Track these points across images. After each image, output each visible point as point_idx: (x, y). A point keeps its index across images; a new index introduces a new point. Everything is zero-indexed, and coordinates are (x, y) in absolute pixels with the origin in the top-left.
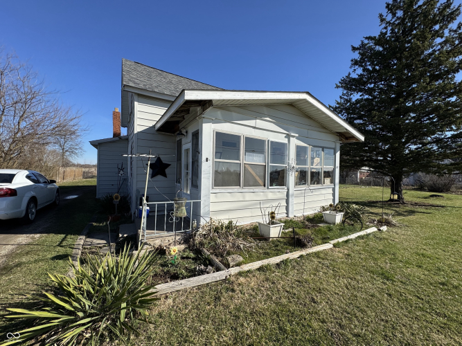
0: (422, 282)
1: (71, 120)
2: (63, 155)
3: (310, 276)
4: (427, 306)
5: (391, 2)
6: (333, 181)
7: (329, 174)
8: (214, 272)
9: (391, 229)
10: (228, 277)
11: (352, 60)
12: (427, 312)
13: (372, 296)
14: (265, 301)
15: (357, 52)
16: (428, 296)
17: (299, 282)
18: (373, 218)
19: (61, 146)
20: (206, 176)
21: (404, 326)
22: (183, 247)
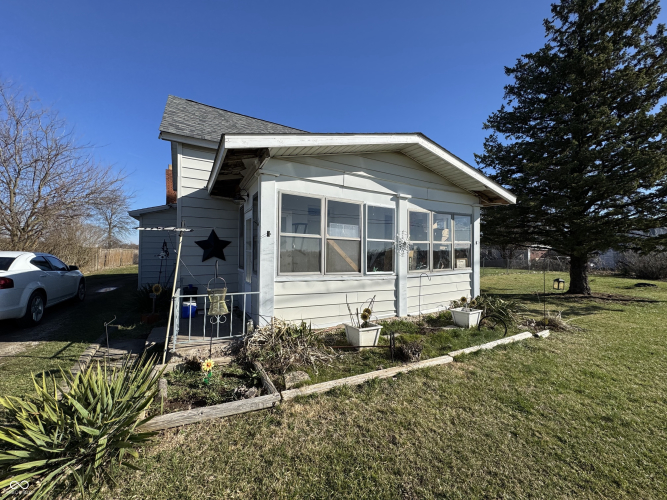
0: (575, 415)
1: (112, 183)
2: (110, 232)
3: (402, 404)
4: (569, 452)
5: (559, 3)
6: (470, 264)
7: (464, 254)
8: (257, 396)
9: (555, 334)
10: (278, 403)
11: (506, 88)
12: (565, 461)
13: (487, 435)
14: (322, 439)
15: (512, 75)
16: (576, 437)
17: (382, 412)
18: (530, 318)
19: (107, 219)
20: (266, 257)
21: (520, 482)
22: (229, 359)
